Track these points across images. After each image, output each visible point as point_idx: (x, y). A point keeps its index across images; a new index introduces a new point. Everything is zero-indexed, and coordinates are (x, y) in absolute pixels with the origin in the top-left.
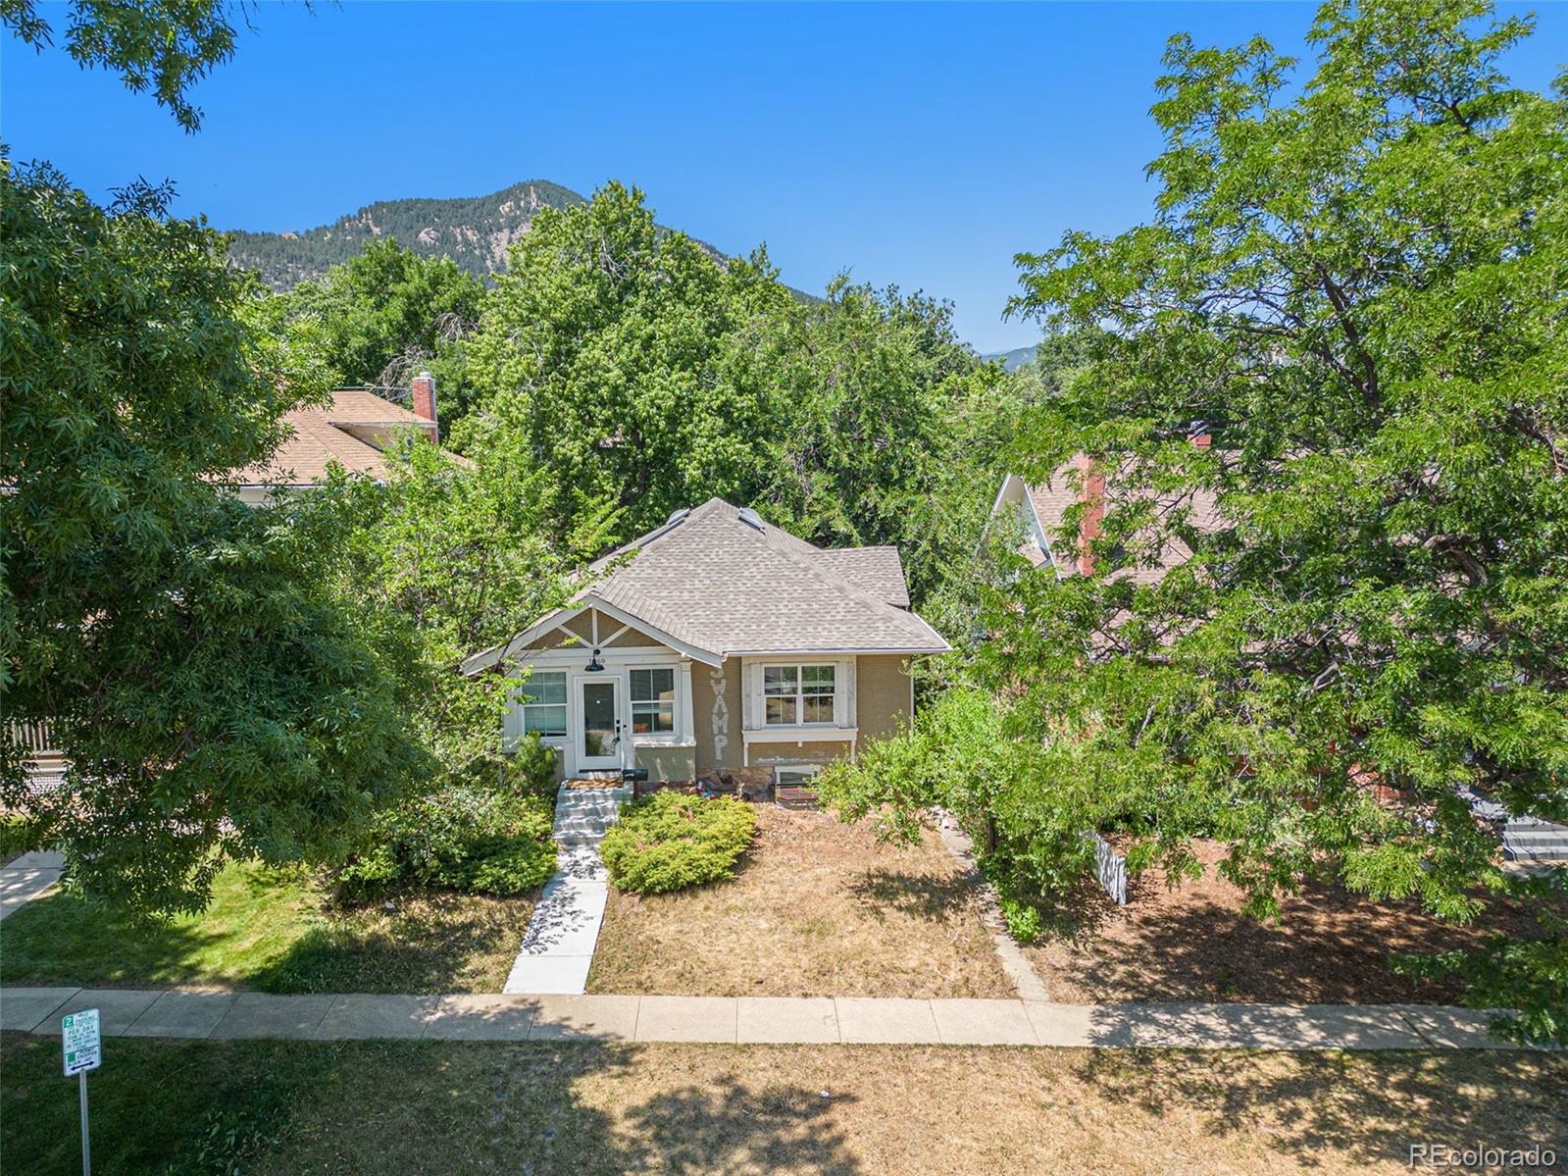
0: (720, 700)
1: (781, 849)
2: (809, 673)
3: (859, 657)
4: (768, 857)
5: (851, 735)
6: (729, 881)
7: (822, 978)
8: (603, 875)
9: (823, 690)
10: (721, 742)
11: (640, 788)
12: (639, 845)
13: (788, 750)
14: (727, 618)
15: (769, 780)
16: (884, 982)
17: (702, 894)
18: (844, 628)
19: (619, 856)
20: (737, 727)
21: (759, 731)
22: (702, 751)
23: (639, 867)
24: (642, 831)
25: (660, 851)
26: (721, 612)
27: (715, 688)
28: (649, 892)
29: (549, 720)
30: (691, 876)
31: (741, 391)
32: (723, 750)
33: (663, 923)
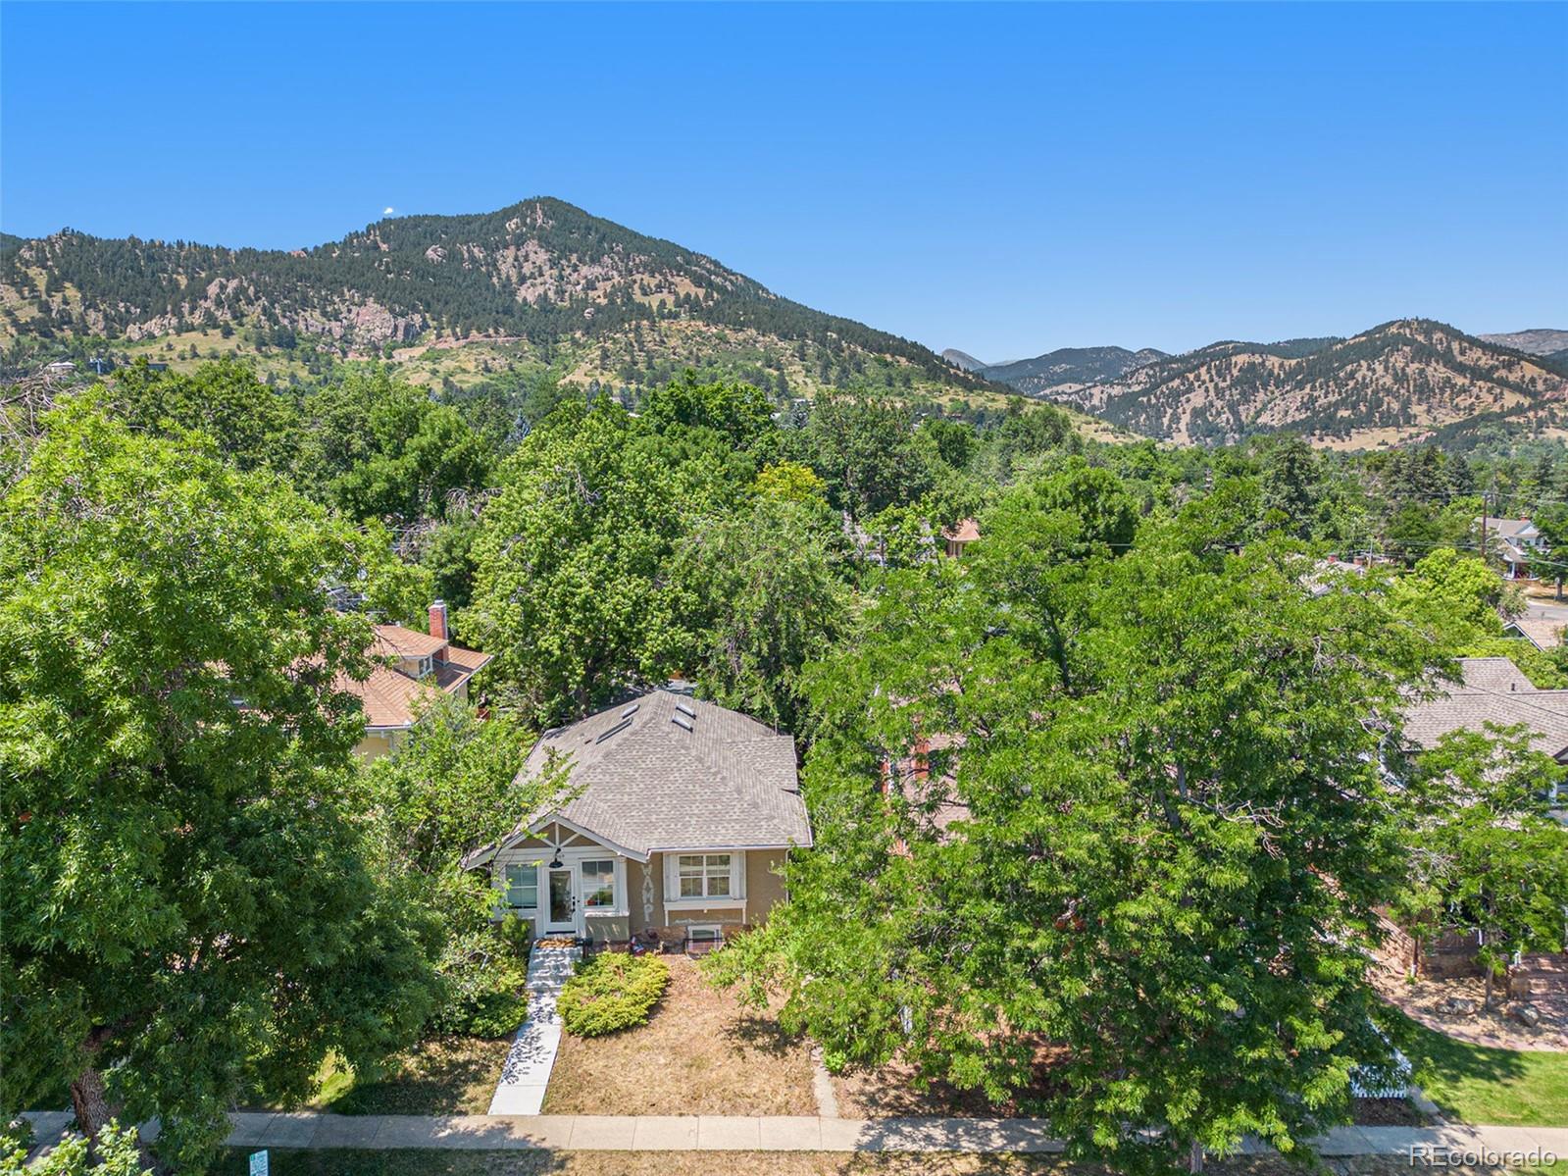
0: (648, 879)
1: (684, 997)
2: (712, 861)
3: (747, 851)
4: (673, 1004)
5: (742, 905)
6: (643, 1026)
7: (693, 1102)
8: (557, 1019)
9: (721, 872)
10: (648, 909)
11: (588, 949)
12: (583, 1000)
13: (697, 915)
14: (654, 818)
15: (683, 936)
16: (734, 1104)
17: (624, 1035)
18: (737, 827)
19: (569, 1010)
20: (660, 898)
21: (675, 901)
22: (634, 919)
23: (581, 1018)
24: (587, 988)
25: (596, 1005)
26: (649, 813)
27: (645, 871)
28: (587, 1036)
29: (526, 898)
30: (616, 1024)
31: (686, 588)
32: (650, 915)
33: (596, 1059)
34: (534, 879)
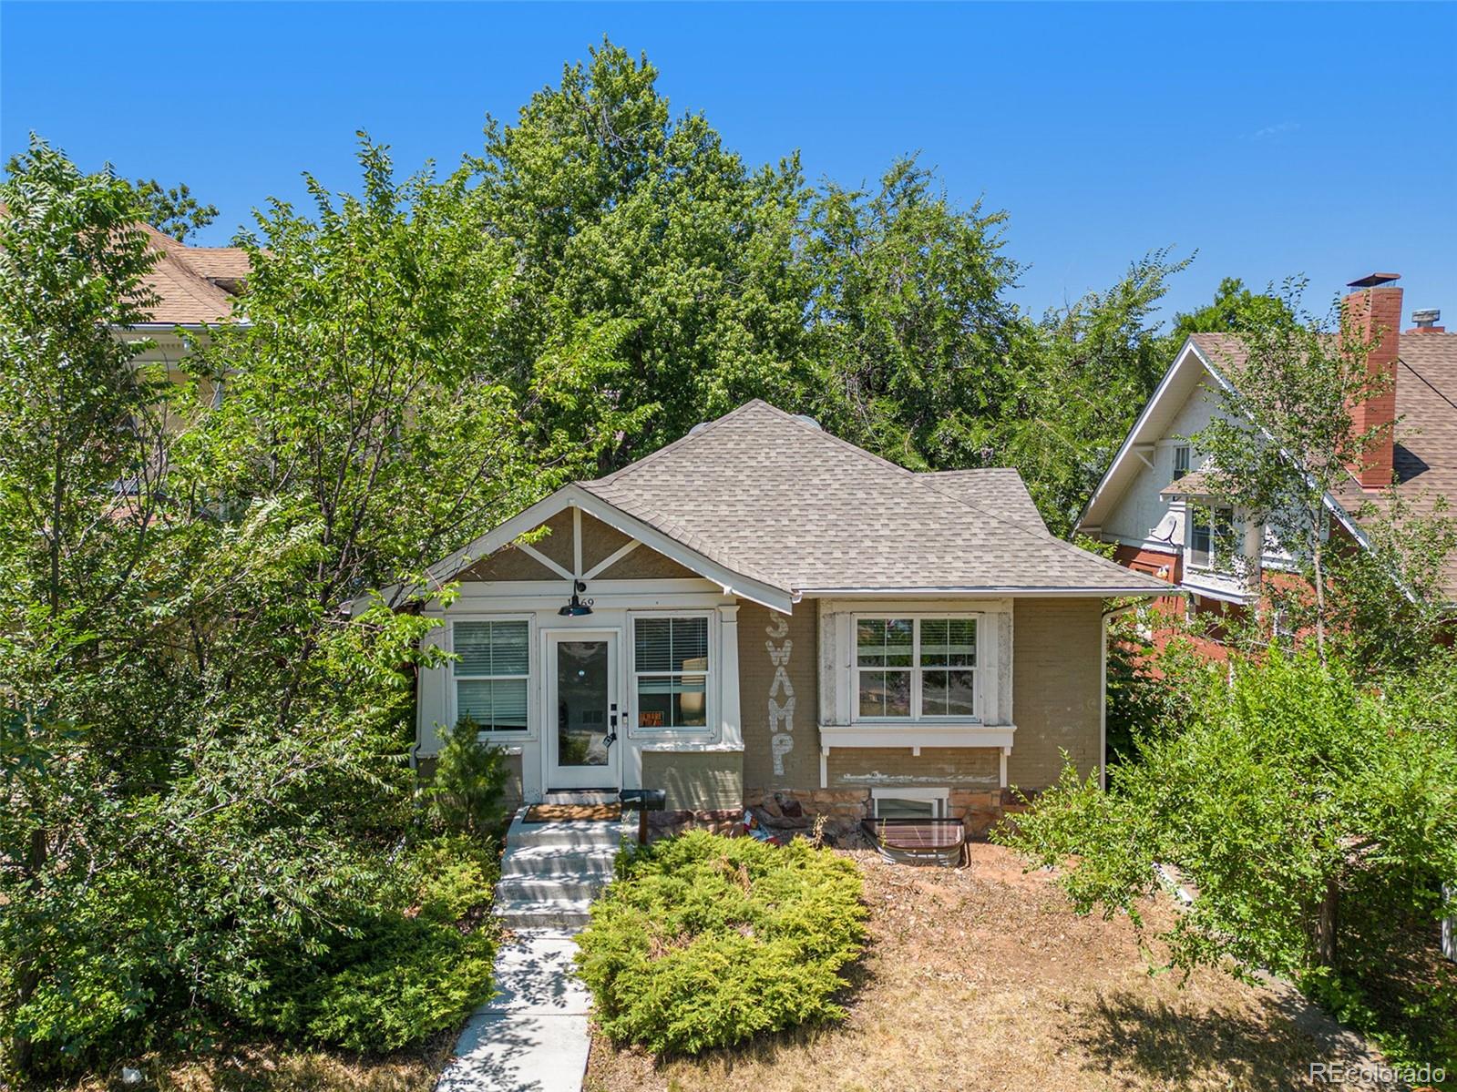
0: (781, 675)
1: (913, 947)
2: (933, 632)
3: (1018, 602)
4: (897, 966)
5: (1004, 739)
6: (835, 1024)
8: (580, 999)
9: (955, 659)
10: (782, 746)
11: (650, 823)
12: (652, 942)
13: (895, 761)
14: (791, 541)
15: (861, 810)
17: (783, 1054)
18: (989, 557)
19: (615, 968)
20: (811, 720)
21: (846, 727)
22: (751, 763)
23: (654, 996)
24: (657, 910)
25: (695, 957)
26: (780, 533)
27: (775, 656)
28: (673, 1053)
30: (760, 1018)
32: (786, 759)
34: (520, 658)
